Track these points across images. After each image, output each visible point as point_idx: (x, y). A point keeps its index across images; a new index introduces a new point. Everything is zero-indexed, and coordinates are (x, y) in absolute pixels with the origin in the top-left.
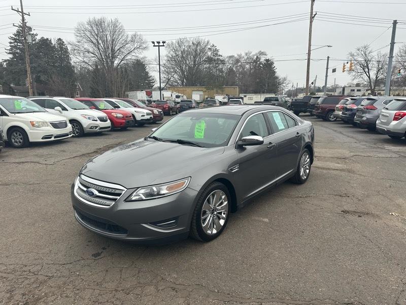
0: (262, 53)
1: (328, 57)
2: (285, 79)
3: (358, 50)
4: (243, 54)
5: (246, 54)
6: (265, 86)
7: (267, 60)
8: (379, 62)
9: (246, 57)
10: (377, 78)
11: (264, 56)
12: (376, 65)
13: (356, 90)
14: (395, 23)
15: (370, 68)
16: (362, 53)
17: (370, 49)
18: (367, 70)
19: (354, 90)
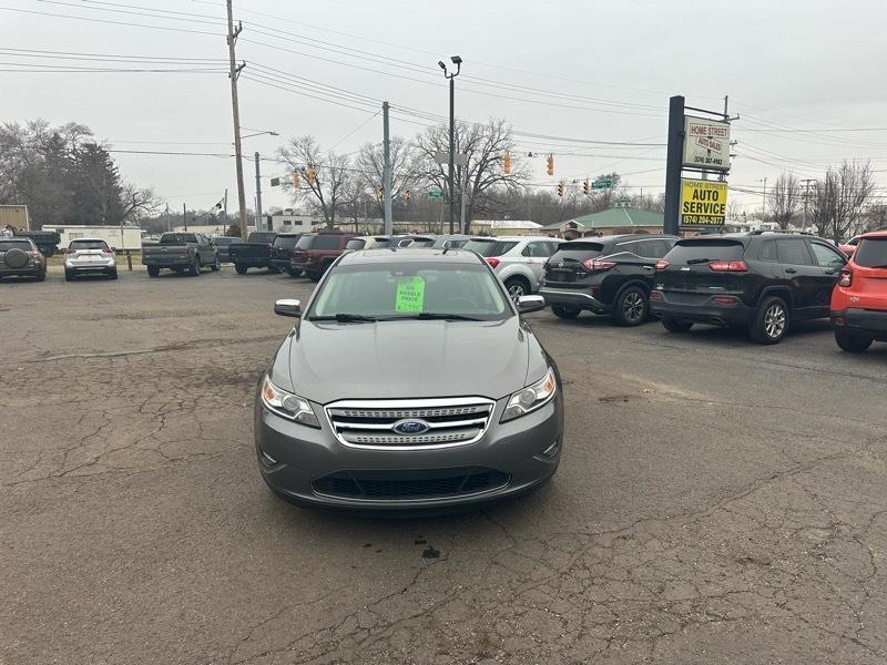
0: (77, 129)
1: (257, 155)
2: (148, 194)
3: (295, 144)
4: (24, 127)
5: (33, 127)
6: (101, 208)
7: (91, 147)
8: (333, 171)
9: (32, 135)
10: (334, 199)
11: (84, 136)
12: (329, 176)
13: (293, 223)
14: (386, 107)
15: (320, 181)
16: (303, 151)
17: (314, 146)
18: (315, 185)
19: (289, 223)
